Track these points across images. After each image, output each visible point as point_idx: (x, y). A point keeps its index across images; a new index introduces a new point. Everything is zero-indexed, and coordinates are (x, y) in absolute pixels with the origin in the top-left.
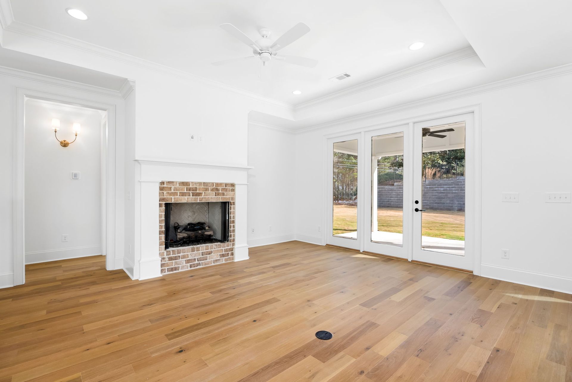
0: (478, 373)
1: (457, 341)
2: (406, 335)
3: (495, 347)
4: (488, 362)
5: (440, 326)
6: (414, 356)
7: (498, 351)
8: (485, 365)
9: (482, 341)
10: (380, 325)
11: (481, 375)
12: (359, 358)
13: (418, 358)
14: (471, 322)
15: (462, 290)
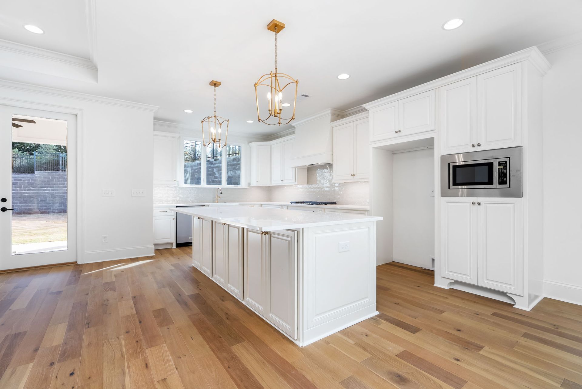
0: (134, 311)
1: (107, 305)
2: (65, 323)
3: (132, 297)
4: (135, 305)
5: (87, 304)
6: (85, 329)
7: (135, 297)
8: (135, 307)
9: (122, 298)
10: (27, 331)
11: (136, 312)
12: (36, 360)
13: (90, 328)
14: (106, 292)
15: (79, 277)
